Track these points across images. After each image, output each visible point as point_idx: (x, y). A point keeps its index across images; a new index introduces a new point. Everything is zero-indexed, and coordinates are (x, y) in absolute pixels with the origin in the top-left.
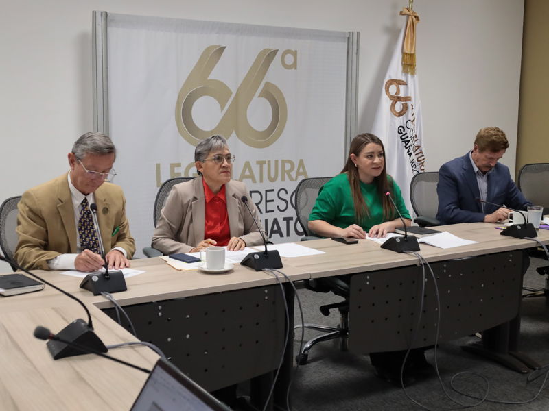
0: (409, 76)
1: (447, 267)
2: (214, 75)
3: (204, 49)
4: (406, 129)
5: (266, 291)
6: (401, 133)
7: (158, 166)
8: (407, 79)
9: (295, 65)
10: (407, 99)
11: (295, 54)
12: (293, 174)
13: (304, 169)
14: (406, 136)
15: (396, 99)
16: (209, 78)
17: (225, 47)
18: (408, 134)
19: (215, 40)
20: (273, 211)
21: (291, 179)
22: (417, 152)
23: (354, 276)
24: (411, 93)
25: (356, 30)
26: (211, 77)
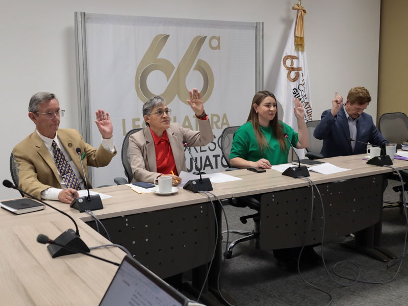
0: (300, 52)
1: (329, 187)
2: (162, 55)
3: (154, 37)
4: (298, 90)
5: (201, 207)
6: (295, 93)
7: (124, 120)
8: (298, 56)
9: (218, 47)
10: (299, 69)
11: (218, 39)
12: (219, 124)
13: (227, 120)
14: (298, 95)
15: (291, 69)
16: (158, 58)
18: (300, 94)
19: (162, 30)
20: (206, 151)
21: (218, 128)
22: (306, 107)
23: (263, 196)
24: (301, 65)
25: (261, 21)
26: (160, 57)
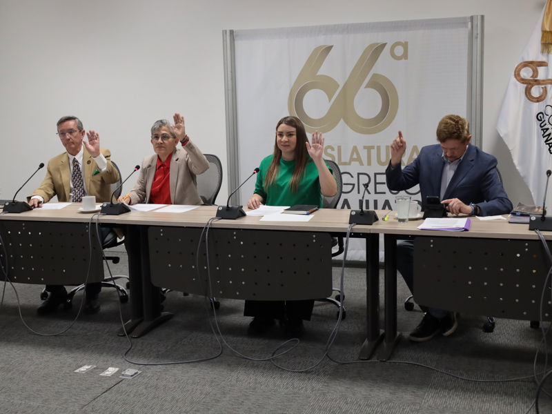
2: (323, 71)
3: (313, 50)
4: (545, 116)
6: (541, 120)
8: (548, 60)
10: (547, 82)
11: (405, 45)
14: (544, 123)
15: (532, 82)
16: (319, 73)
17: (332, 46)
19: (322, 41)
20: (385, 193)
26: (320, 73)
